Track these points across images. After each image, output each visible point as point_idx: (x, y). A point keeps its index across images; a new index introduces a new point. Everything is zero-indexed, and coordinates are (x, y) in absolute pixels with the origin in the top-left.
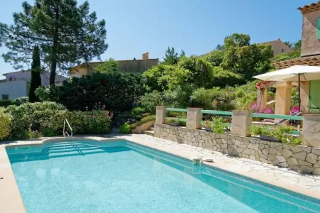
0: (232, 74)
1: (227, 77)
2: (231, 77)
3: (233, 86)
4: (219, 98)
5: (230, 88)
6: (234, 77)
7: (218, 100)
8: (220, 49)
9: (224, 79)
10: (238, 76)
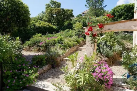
0: (51, 25)
1: (48, 26)
2: (50, 27)
3: (52, 33)
4: (40, 44)
5: (50, 34)
6: (52, 27)
7: (38, 46)
8: (43, 13)
9: (45, 28)
10: (55, 27)
